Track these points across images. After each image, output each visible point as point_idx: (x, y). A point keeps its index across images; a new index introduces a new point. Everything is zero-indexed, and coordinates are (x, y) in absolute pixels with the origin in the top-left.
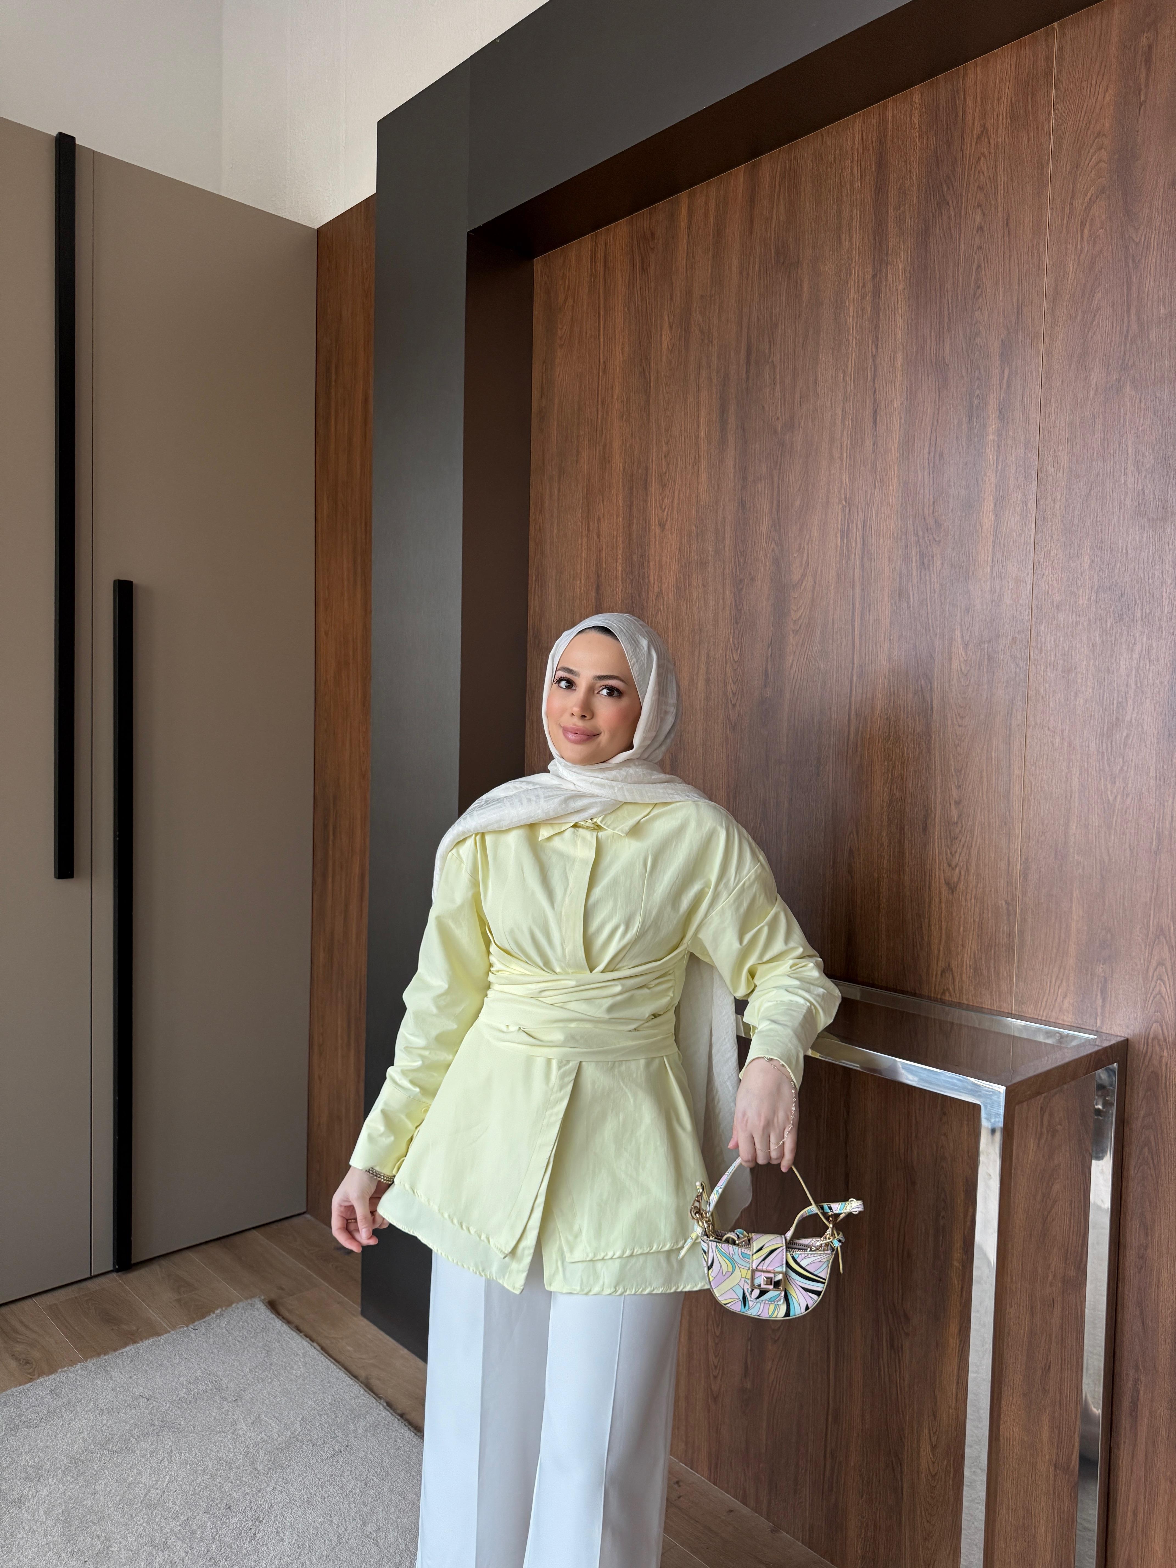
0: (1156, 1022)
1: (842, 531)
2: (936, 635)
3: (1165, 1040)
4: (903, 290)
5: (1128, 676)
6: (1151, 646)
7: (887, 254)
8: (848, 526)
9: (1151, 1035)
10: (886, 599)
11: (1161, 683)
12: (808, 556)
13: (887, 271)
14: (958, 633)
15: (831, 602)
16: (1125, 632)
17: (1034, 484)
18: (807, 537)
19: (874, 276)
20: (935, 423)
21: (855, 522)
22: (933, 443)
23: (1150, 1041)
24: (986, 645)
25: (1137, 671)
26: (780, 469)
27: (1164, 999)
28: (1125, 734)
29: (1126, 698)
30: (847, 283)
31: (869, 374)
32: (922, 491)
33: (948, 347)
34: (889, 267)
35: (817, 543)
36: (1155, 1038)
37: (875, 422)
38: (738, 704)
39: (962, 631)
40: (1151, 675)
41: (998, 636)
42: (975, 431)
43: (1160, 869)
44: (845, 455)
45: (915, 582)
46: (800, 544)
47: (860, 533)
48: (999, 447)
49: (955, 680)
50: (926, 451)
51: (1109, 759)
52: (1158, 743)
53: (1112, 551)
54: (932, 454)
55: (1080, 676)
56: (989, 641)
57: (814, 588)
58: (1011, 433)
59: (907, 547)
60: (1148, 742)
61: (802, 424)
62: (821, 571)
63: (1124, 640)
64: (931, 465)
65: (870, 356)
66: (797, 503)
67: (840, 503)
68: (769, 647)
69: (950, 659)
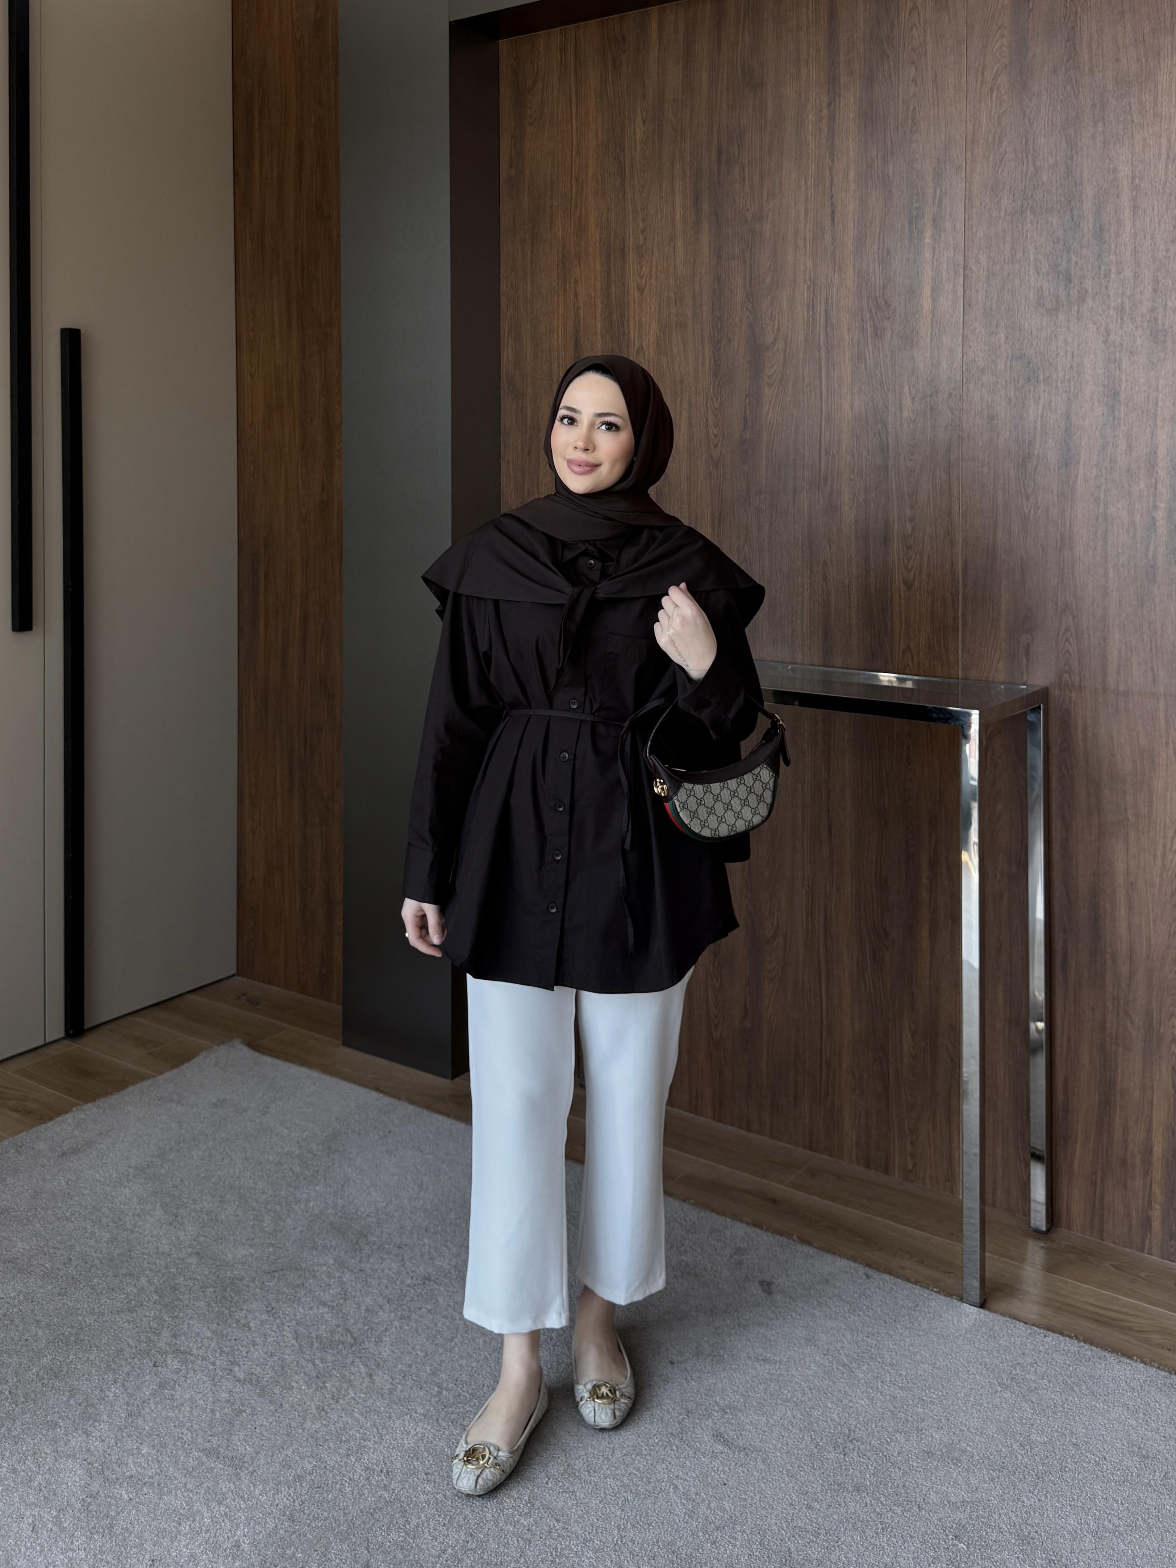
0: (1066, 672)
1: (808, 306)
2: (889, 390)
3: (1073, 685)
4: (854, 119)
5: (1035, 422)
6: (1051, 401)
7: (840, 89)
8: (813, 301)
9: (1063, 682)
10: (847, 360)
11: (1059, 427)
12: (779, 324)
13: (840, 101)
14: (906, 389)
15: (801, 361)
16: (1032, 390)
17: (962, 279)
18: (778, 308)
19: (829, 104)
20: (883, 227)
21: (819, 299)
22: (881, 241)
23: (1062, 686)
24: (929, 399)
25: (1042, 417)
26: (751, 251)
27: (1070, 655)
28: (1035, 464)
29: (1035, 438)
30: (806, 107)
31: (827, 182)
32: (873, 279)
33: (891, 166)
34: (842, 99)
35: (786, 313)
36: (1066, 684)
37: (833, 220)
38: (719, 445)
39: (909, 388)
40: (1051, 421)
41: (938, 392)
42: (915, 235)
43: (1063, 561)
44: (808, 245)
45: (870, 348)
46: (772, 314)
47: (823, 308)
48: (934, 248)
49: (905, 426)
50: (876, 247)
51: (1024, 483)
52: (1059, 469)
53: (1021, 330)
54: (881, 250)
55: (1000, 422)
56: (931, 396)
57: (785, 350)
58: (943, 239)
59: (863, 320)
60: (1052, 470)
61: (770, 217)
62: (791, 336)
63: (1031, 395)
64: (880, 258)
65: (827, 168)
66: (768, 280)
67: (805, 282)
68: (746, 397)
69: (901, 409)
